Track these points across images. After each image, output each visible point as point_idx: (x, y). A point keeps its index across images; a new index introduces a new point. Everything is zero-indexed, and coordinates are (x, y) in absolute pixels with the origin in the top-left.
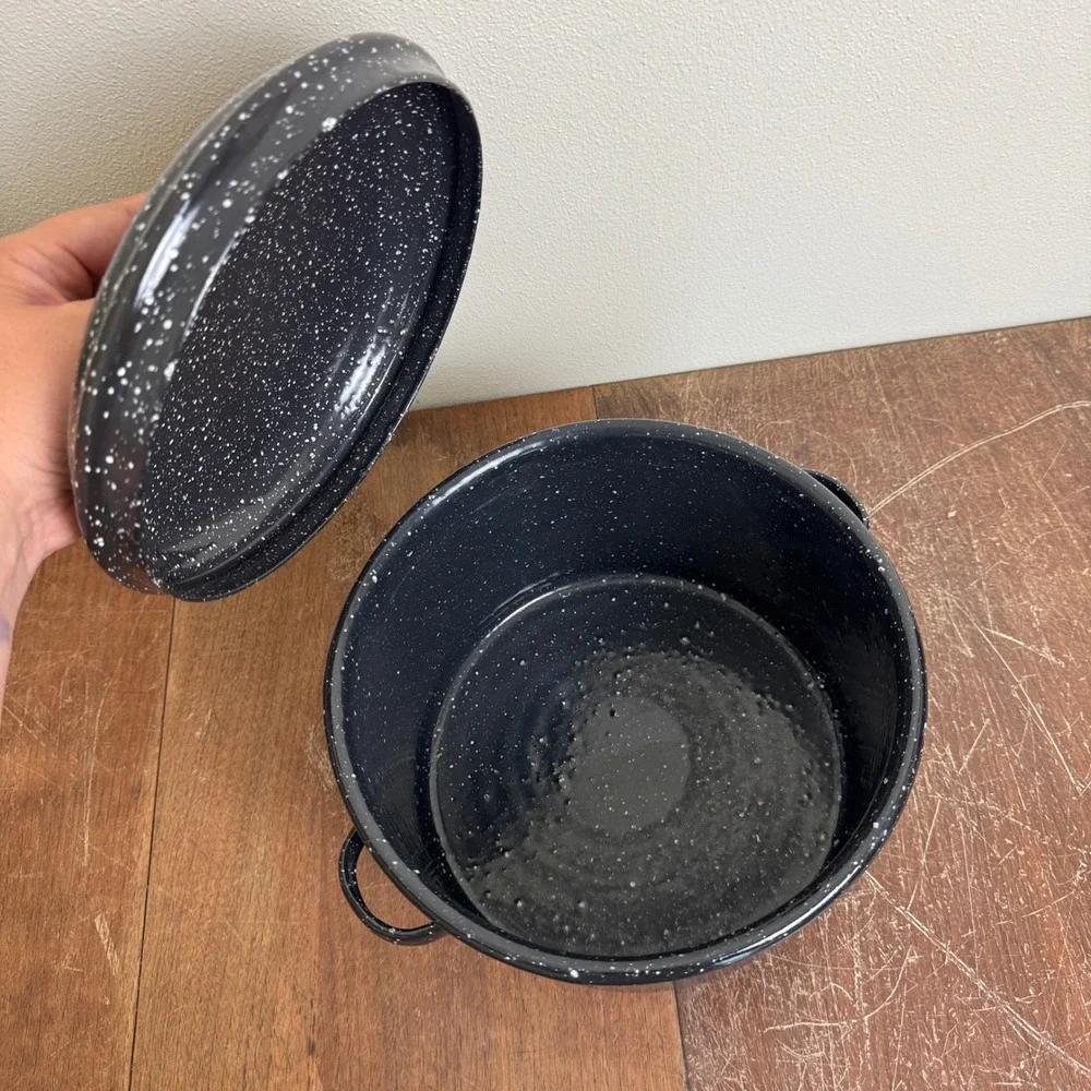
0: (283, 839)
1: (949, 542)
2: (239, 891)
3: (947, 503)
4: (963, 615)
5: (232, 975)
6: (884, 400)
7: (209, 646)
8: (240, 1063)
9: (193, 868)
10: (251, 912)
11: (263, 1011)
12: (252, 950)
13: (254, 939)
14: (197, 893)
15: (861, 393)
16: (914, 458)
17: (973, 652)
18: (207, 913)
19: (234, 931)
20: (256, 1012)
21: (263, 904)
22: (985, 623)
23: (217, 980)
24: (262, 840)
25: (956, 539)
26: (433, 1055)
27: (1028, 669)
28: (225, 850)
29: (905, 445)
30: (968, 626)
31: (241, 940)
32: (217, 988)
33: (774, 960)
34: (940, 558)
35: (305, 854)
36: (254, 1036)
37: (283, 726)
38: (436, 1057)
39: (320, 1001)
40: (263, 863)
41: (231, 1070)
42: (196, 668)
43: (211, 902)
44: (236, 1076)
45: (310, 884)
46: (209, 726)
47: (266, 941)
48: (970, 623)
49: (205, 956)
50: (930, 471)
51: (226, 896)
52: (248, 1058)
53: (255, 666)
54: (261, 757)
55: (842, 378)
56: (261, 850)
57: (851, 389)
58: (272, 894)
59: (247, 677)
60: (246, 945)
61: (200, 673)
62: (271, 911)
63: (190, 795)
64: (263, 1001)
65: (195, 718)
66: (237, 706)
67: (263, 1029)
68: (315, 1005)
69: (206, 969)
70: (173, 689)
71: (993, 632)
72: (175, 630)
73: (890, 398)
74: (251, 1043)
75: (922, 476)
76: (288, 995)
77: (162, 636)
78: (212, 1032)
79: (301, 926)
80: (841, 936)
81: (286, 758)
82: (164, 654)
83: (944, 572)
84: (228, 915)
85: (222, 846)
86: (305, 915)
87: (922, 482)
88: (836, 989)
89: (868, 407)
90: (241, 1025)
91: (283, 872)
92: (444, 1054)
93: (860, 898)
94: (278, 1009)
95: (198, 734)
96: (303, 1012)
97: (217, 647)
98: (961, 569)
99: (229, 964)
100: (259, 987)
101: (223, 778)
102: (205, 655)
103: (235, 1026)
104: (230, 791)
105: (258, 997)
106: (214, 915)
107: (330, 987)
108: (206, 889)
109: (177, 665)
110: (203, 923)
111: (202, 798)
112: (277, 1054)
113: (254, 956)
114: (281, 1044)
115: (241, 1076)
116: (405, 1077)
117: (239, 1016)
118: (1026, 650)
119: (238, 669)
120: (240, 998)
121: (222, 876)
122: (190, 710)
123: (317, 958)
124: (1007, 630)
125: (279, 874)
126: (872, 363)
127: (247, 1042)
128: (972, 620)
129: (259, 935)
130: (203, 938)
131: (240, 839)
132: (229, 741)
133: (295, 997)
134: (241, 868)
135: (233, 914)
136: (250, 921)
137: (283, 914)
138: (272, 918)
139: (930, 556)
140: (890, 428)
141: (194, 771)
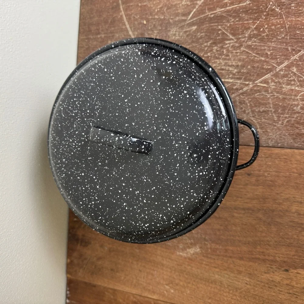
0: (215, 269)
1: (154, 25)
2: (229, 286)
3: (141, 23)
4: (181, 27)
5: (257, 292)
6: (99, 36)
7: (142, 283)
8: (288, 295)
9: (218, 299)
10: (237, 283)
11: (271, 284)
12: (250, 285)
13: (246, 284)
14: (227, 300)
15: (95, 43)
16: (122, 30)
17: (195, 26)
18: (234, 297)
19: (242, 289)
20: (271, 287)
21: (235, 279)
22: (185, 20)
23: (257, 298)
24: (213, 275)
25: (154, 23)
26: (296, 231)
27: (204, 10)
28: (214, 288)
29: (117, 33)
30: (185, 26)
31: (246, 288)
32: (260, 298)
33: (287, 114)
34: (160, 30)
35: (221, 262)
36: (278, 288)
37: (176, 263)
38: (297, 230)
39: (272, 265)
40: (221, 276)
41: (288, 298)
42: (149, 288)
43: (231, 295)
44: (291, 297)
45: (232, 262)
46: (170, 287)
47: (248, 279)
48: (184, 25)
49: (249, 300)
50: (128, 26)
51: (230, 290)
52: (285, 291)
53: (152, 268)
54: (185, 271)
55: (87, 49)
56: (217, 276)
57: (93, 46)
58: (232, 275)
59: (156, 272)
60: (248, 286)
61: (151, 287)
62: (238, 276)
63: (193, 297)
64: (267, 284)
65: (167, 291)
66: (165, 277)
67: (277, 285)
68: (272, 267)
69: (253, 301)
70: (155, 297)
71: (189, 18)
72: (134, 293)
73: (99, 33)
74: (281, 290)
75: (129, 29)
76: (268, 275)
77: (135, 298)
78: (274, 302)
79: (245, 267)
80: (283, 91)
81: (187, 263)
82: (142, 298)
83: (165, 29)
84: (237, 291)
85: (213, 289)
86: (242, 265)
87: (131, 30)
88: (300, 96)
89: (101, 42)
90: (274, 292)
91: (225, 270)
92: (297, 228)
93: (271, 82)
94: (271, 279)
95: (172, 291)
96: (274, 271)
97: (142, 280)
98: (165, 24)
99: (253, 293)
100: (263, 284)
101: (190, 285)
102: (145, 284)
103: (274, 294)
104: (194, 283)
105: (266, 285)
106: (235, 295)
107: (267, 261)
108: (226, 296)
109: (146, 294)
110: (238, 299)
111: (195, 293)
112: (286, 282)
113: (252, 284)
114: (283, 280)
115: (291, 295)
116: (302, 242)
117: (271, 292)
118: (197, 9)
119: (152, 275)
120: (265, 291)
121: (223, 291)
122: (163, 292)
123: (257, 264)
124: (189, 13)
125: (226, 272)
126: (85, 37)
127: (280, 291)
128: (183, 24)
129: (246, 282)
130: (243, 300)
131: (212, 283)
132: (177, 281)
133: (268, 273)
134: (221, 284)
135: (237, 289)
136: (240, 283)
137: (240, 272)
138: (241, 276)
139: (158, 33)
140: (110, 36)
141: (185, 294)
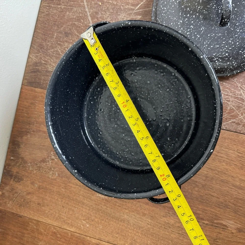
0: (125, 210)
1: (108, 8)
2: (134, 224)
3: (96, 4)
4: (129, 14)
5: (155, 231)
6: (59, 6)
7: (63, 217)
8: (177, 234)
9: (124, 235)
10: (141, 223)
11: (166, 225)
12: (151, 225)
13: (148, 224)
14: (131, 235)
15: (55, 11)
16: (80, 6)
17: (140, 16)
18: (137, 234)
19: (144, 228)
20: (166, 227)
21: (140, 219)
22: (133, 9)
23: (155, 235)
24: (123, 215)
25: (108, 6)
26: (191, 187)
27: (149, 5)
28: (122, 225)
29: (75, 7)
30: (133, 14)
31: (147, 227)
32: (157, 236)
34: (111, 12)
35: (131, 205)
36: (171, 229)
37: (94, 202)
38: (192, 186)
39: (169, 211)
40: (129, 217)
41: (178, 237)
42: (69, 222)
43: (134, 232)
44: (180, 236)
45: (139, 206)
46: (86, 222)
47: (150, 221)
48: (132, 13)
49: (148, 237)
50: (85, 4)
51: (134, 228)
52: (176, 232)
53: (74, 206)
54: (101, 210)
55: (48, 15)
56: (126, 216)
57: (52, 13)
58: (138, 216)
59: (76, 209)
60: (149, 226)
61: (70, 221)
62: (142, 218)
63: (104, 231)
64: (164, 225)
65: (83, 225)
66: (84, 214)
67: (171, 227)
68: (170, 212)
69: (151, 238)
70: (73, 229)
71: (136, 9)
72: (55, 225)
73: (60, 4)
74: (173, 230)
75: (86, 6)
76: (165, 219)
77: (55, 229)
78: (167, 239)
79: (149, 211)
81: (103, 204)
82: (61, 230)
83: (116, 13)
84: (140, 229)
85: (121, 226)
86: (147, 209)
87: (88, 7)
89: (60, 12)
90: (168, 232)
91: (133, 212)
92: (192, 184)
94: (167, 222)
95: (88, 226)
96: (170, 216)
97: (64, 215)
98: (116, 8)
99: (152, 231)
100: (160, 225)
101: (103, 222)
102: (65, 218)
103: (168, 233)
104: (107, 221)
105: (163, 226)
106: (138, 232)
107: (166, 207)
108: (131, 233)
109: (65, 227)
110: (139, 236)
111: (106, 229)
112: (178, 225)
113: (152, 224)
114: (176, 223)
115: (180, 235)
116: (194, 195)
117: (166, 232)
118: (144, 3)
119: (73, 211)
120: (161, 231)
121: (129, 228)
122: (80, 226)
123: (158, 209)
124: (137, 5)
125: (133, 213)
126: (47, 5)
127: (172, 231)
128: (131, 12)
129: (147, 222)
130: (143, 237)
131: (121, 221)
132: (93, 218)
133: (166, 217)
134: (128, 222)
135: (140, 228)
136: (143, 223)
137: (144, 215)
138: (144, 218)
139: (110, 15)
140: (69, 8)
141: (98, 229)
